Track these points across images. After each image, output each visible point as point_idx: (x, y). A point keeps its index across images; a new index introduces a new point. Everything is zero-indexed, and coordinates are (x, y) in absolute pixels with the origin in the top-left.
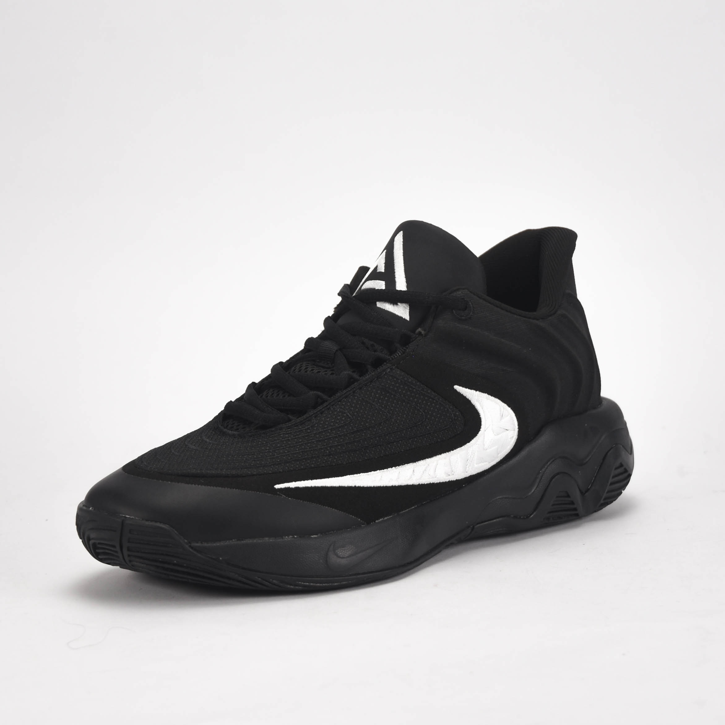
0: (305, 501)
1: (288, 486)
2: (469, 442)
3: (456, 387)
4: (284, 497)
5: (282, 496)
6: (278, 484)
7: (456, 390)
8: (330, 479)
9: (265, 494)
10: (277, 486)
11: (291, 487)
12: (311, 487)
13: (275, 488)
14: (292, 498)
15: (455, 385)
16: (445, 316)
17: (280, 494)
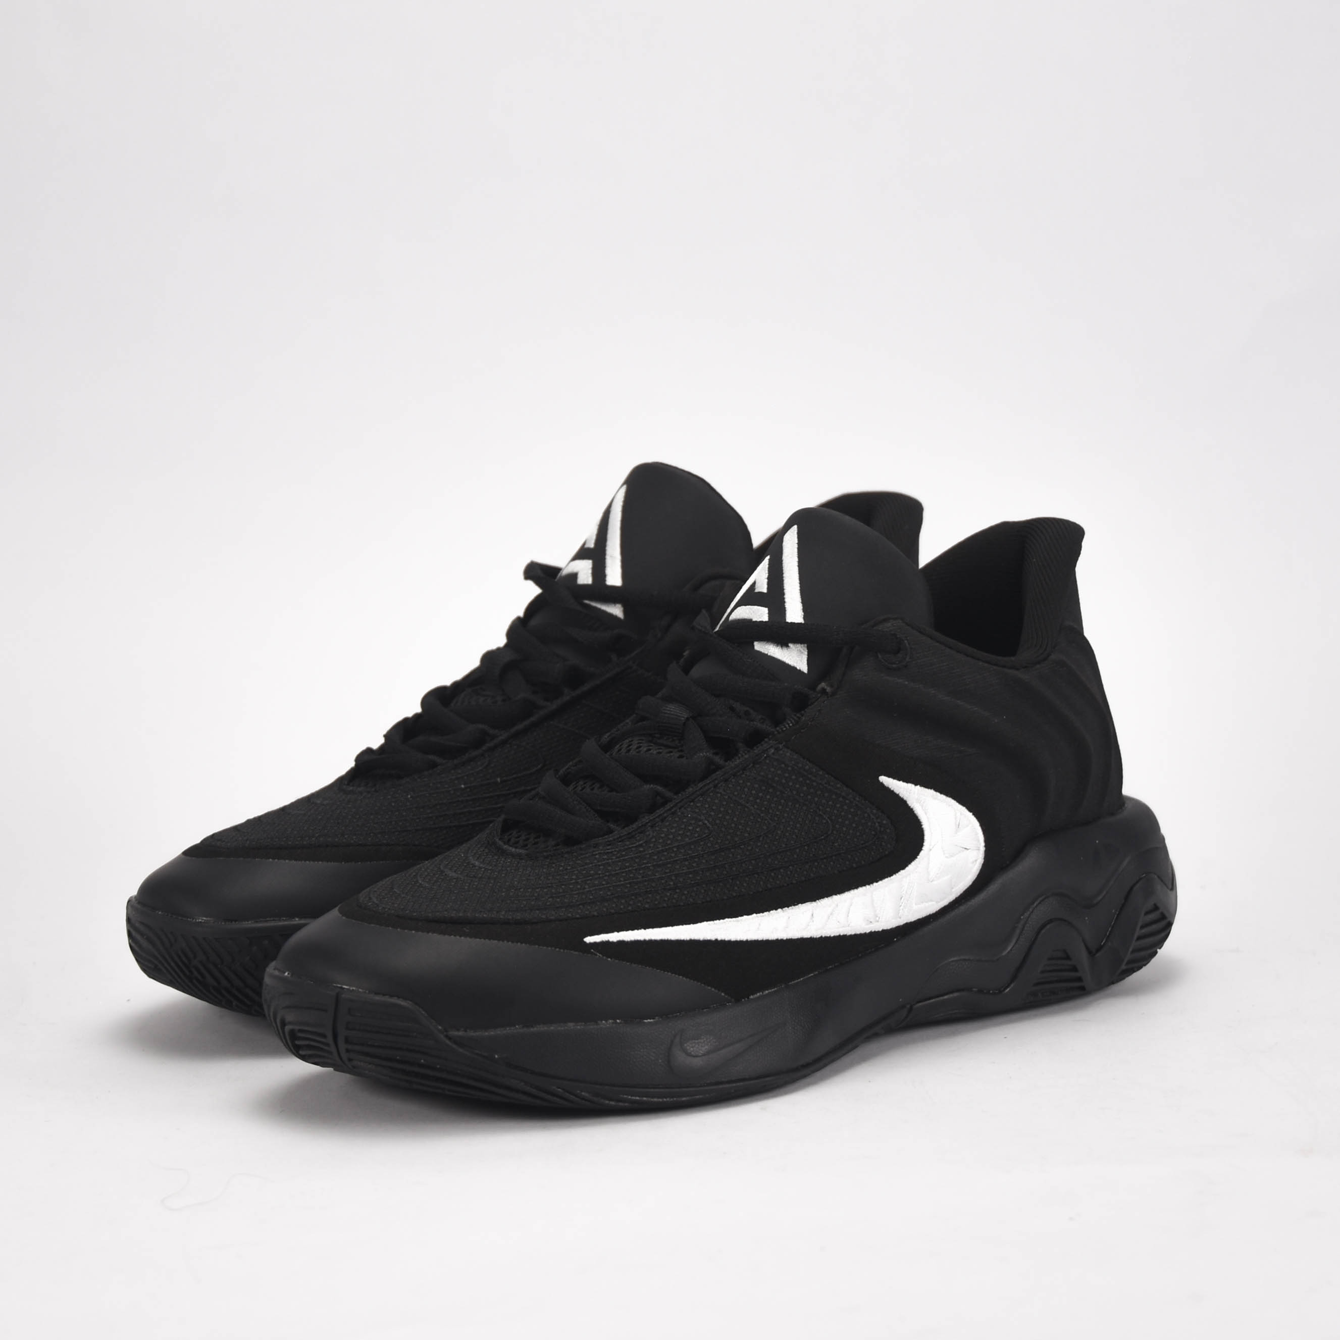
1: (607, 940)
2: (903, 868)
3: (883, 779)
4: (599, 956)
5: (596, 955)
6: (591, 935)
7: (882, 784)
8: (675, 928)
9: (569, 951)
10: (589, 940)
13: (585, 942)
14: (613, 959)
15: (881, 775)
16: (865, 664)
17: (592, 952)
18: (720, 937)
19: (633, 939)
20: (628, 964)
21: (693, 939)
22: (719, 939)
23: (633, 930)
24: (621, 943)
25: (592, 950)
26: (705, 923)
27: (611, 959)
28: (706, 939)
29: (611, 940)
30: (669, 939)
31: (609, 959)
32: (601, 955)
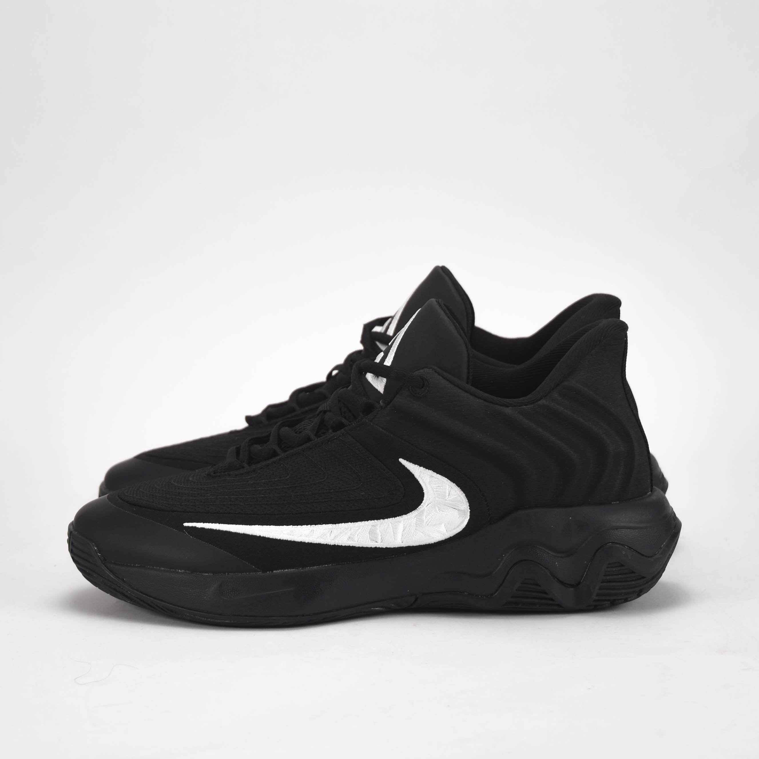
0: (204, 541)
1: (195, 526)
3: (401, 460)
4: (187, 534)
5: (185, 533)
6: (188, 522)
7: (401, 464)
8: (238, 526)
9: (173, 529)
10: (186, 524)
11: (197, 527)
12: (216, 530)
13: (183, 526)
14: (193, 537)
15: (400, 458)
16: (403, 392)
17: (184, 532)
18: (262, 535)
19: (209, 528)
20: (200, 541)
21: (245, 533)
22: (262, 536)
23: (212, 523)
24: (203, 529)
25: (184, 531)
26: (257, 526)
27: (192, 537)
28: (254, 535)
29: (197, 526)
30: (231, 531)
31: (191, 537)
32: (188, 534)
